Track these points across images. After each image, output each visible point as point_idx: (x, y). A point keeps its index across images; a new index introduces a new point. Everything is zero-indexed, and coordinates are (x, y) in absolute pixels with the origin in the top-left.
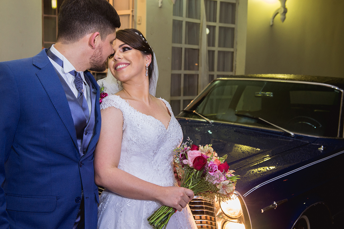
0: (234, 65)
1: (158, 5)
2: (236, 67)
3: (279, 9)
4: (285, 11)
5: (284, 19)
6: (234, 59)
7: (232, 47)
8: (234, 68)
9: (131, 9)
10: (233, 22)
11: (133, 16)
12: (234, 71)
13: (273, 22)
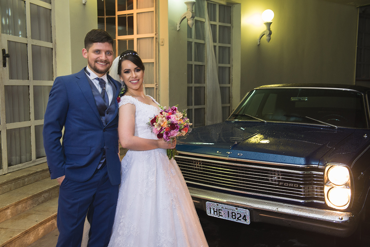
0: (231, 78)
1: (177, 29)
2: (232, 80)
3: (265, 32)
4: (270, 33)
5: (269, 40)
6: (231, 74)
7: (229, 63)
8: (231, 81)
9: (155, 33)
10: (229, 43)
11: (156, 38)
12: (231, 83)
13: (260, 42)
